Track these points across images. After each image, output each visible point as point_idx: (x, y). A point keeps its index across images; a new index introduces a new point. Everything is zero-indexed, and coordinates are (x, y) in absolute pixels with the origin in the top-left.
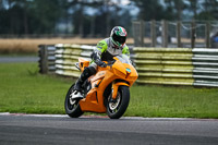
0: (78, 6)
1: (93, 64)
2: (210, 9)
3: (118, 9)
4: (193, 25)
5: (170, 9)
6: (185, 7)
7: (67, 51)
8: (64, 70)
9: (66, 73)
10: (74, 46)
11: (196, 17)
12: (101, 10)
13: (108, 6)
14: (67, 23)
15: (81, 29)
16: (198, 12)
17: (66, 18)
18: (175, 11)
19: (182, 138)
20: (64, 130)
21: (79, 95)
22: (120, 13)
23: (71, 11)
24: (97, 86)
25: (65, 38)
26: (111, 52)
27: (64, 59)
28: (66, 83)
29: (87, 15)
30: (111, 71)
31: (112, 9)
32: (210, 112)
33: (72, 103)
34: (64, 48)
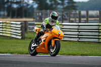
0: (9, 4)
1: (42, 30)
2: (70, 5)
3: (28, 5)
4: (63, 12)
5: (52, 5)
6: (59, 4)
7: (4, 24)
8: (3, 33)
9: (4, 35)
10: (7, 22)
11: (64, 8)
12: (20, 5)
13: (23, 3)
14: (4, 11)
15: (11, 14)
16: (65, 6)
17: (4, 9)
18: (54, 6)
19: (58, 64)
20: (3, 61)
21: (35, 45)
22: (29, 7)
23: (6, 6)
24: (44, 41)
25: (3, 18)
26: (51, 24)
27: (3, 28)
28: (4, 39)
29: (13, 8)
30: (51, 33)
31: (25, 5)
32: (70, 52)
33: (32, 49)
34: (3, 23)
